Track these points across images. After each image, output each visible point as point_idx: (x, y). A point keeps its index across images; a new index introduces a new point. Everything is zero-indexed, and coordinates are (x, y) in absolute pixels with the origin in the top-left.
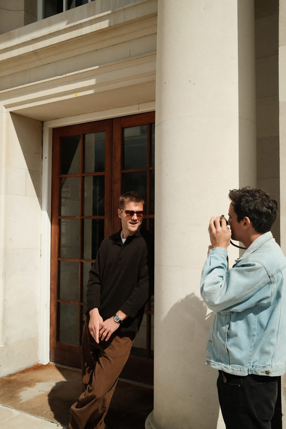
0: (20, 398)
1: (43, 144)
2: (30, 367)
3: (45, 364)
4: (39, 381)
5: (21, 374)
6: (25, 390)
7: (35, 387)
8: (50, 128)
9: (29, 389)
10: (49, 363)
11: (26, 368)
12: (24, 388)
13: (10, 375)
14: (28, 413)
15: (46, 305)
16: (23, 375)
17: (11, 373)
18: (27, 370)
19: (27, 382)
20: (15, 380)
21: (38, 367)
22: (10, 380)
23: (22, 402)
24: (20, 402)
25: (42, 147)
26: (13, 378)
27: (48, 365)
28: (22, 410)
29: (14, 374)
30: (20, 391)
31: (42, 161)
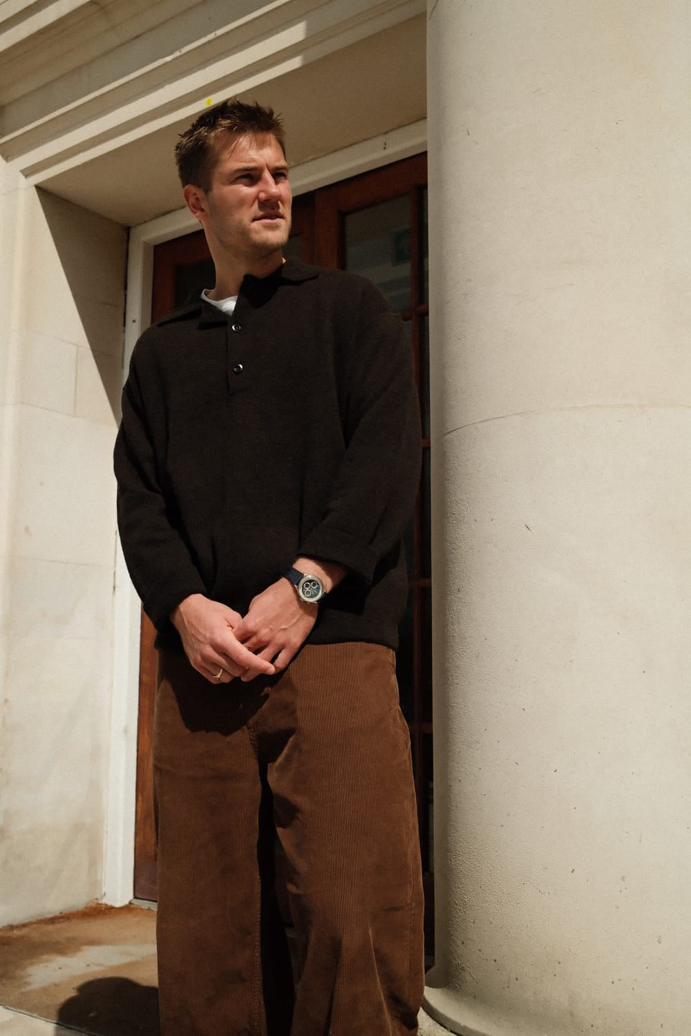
0: (28, 980)
1: (129, 287)
2: (74, 910)
3: (118, 904)
4: (92, 942)
5: (43, 925)
6: (48, 961)
7: (80, 954)
8: (146, 244)
9: (60, 960)
10: (130, 903)
11: (61, 913)
12: (45, 957)
13: (11, 927)
14: (39, 1014)
15: (126, 731)
16: (51, 927)
17: (15, 923)
18: (62, 917)
19: (58, 943)
20: (22, 937)
21: (99, 911)
22: (10, 937)
23: (29, 988)
24: (23, 990)
25: (126, 296)
26: (16, 933)
27: (128, 908)
28: (22, 1008)
29: (24, 925)
30: (31, 964)
31: (124, 331)
